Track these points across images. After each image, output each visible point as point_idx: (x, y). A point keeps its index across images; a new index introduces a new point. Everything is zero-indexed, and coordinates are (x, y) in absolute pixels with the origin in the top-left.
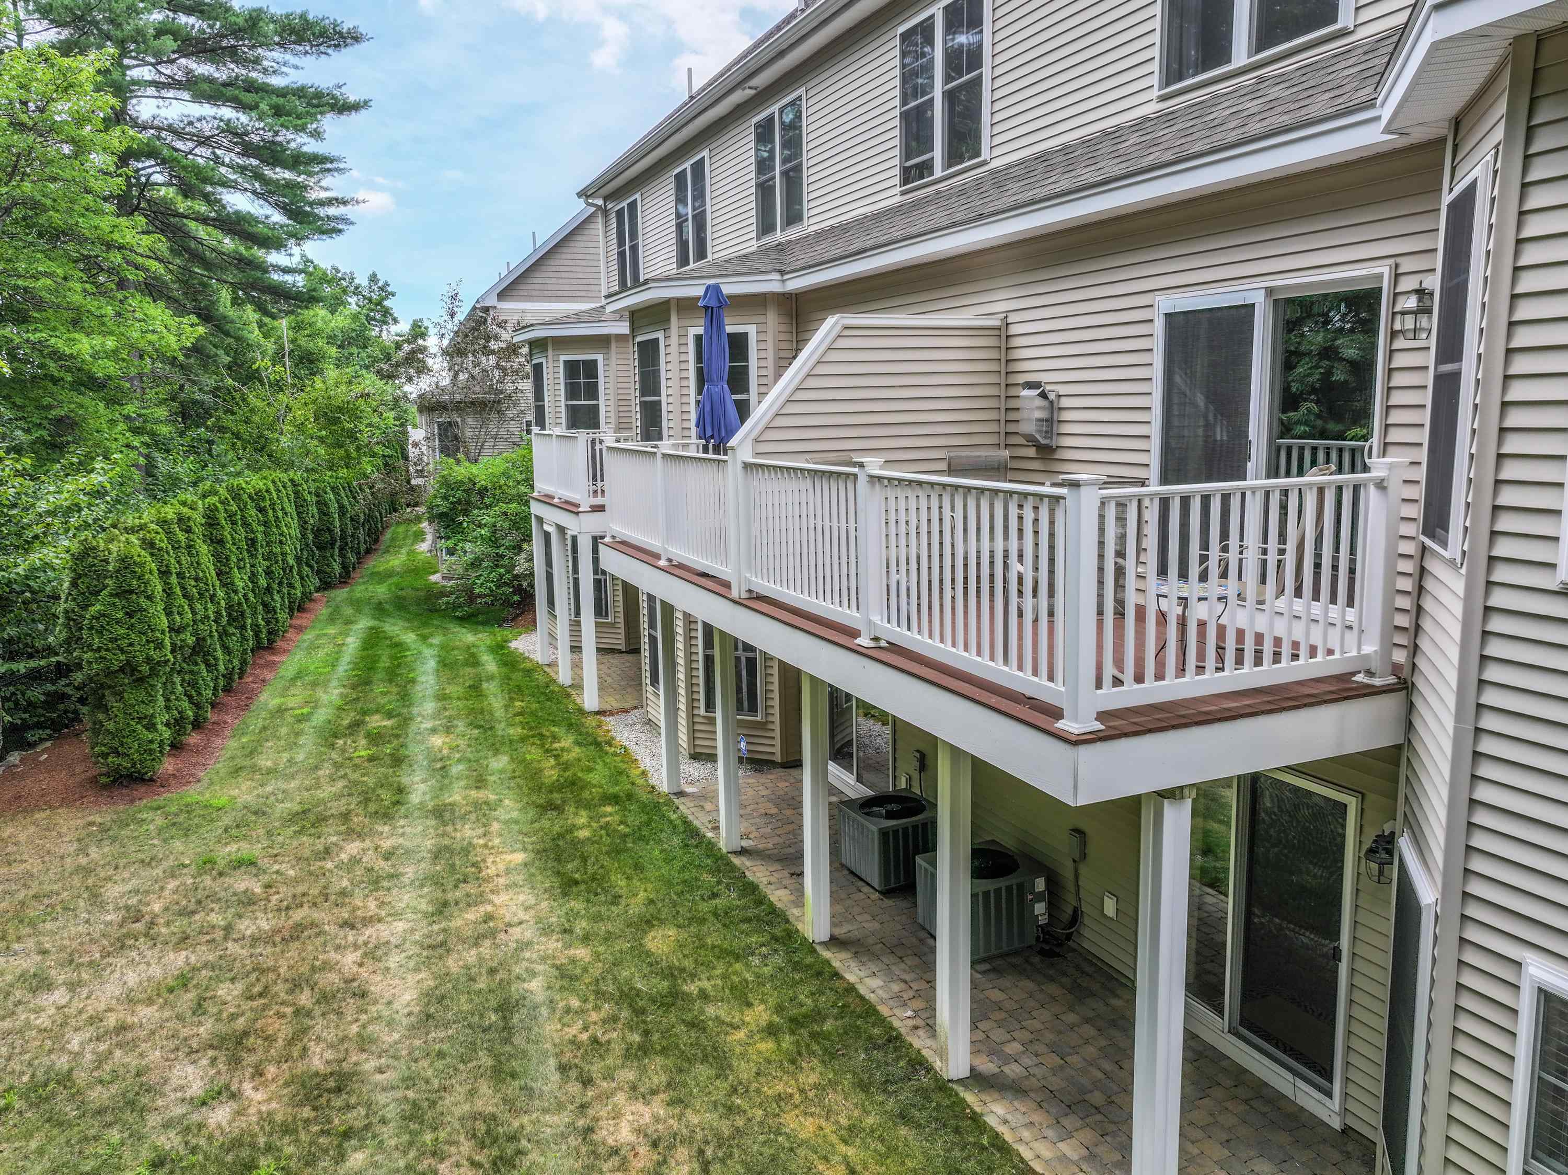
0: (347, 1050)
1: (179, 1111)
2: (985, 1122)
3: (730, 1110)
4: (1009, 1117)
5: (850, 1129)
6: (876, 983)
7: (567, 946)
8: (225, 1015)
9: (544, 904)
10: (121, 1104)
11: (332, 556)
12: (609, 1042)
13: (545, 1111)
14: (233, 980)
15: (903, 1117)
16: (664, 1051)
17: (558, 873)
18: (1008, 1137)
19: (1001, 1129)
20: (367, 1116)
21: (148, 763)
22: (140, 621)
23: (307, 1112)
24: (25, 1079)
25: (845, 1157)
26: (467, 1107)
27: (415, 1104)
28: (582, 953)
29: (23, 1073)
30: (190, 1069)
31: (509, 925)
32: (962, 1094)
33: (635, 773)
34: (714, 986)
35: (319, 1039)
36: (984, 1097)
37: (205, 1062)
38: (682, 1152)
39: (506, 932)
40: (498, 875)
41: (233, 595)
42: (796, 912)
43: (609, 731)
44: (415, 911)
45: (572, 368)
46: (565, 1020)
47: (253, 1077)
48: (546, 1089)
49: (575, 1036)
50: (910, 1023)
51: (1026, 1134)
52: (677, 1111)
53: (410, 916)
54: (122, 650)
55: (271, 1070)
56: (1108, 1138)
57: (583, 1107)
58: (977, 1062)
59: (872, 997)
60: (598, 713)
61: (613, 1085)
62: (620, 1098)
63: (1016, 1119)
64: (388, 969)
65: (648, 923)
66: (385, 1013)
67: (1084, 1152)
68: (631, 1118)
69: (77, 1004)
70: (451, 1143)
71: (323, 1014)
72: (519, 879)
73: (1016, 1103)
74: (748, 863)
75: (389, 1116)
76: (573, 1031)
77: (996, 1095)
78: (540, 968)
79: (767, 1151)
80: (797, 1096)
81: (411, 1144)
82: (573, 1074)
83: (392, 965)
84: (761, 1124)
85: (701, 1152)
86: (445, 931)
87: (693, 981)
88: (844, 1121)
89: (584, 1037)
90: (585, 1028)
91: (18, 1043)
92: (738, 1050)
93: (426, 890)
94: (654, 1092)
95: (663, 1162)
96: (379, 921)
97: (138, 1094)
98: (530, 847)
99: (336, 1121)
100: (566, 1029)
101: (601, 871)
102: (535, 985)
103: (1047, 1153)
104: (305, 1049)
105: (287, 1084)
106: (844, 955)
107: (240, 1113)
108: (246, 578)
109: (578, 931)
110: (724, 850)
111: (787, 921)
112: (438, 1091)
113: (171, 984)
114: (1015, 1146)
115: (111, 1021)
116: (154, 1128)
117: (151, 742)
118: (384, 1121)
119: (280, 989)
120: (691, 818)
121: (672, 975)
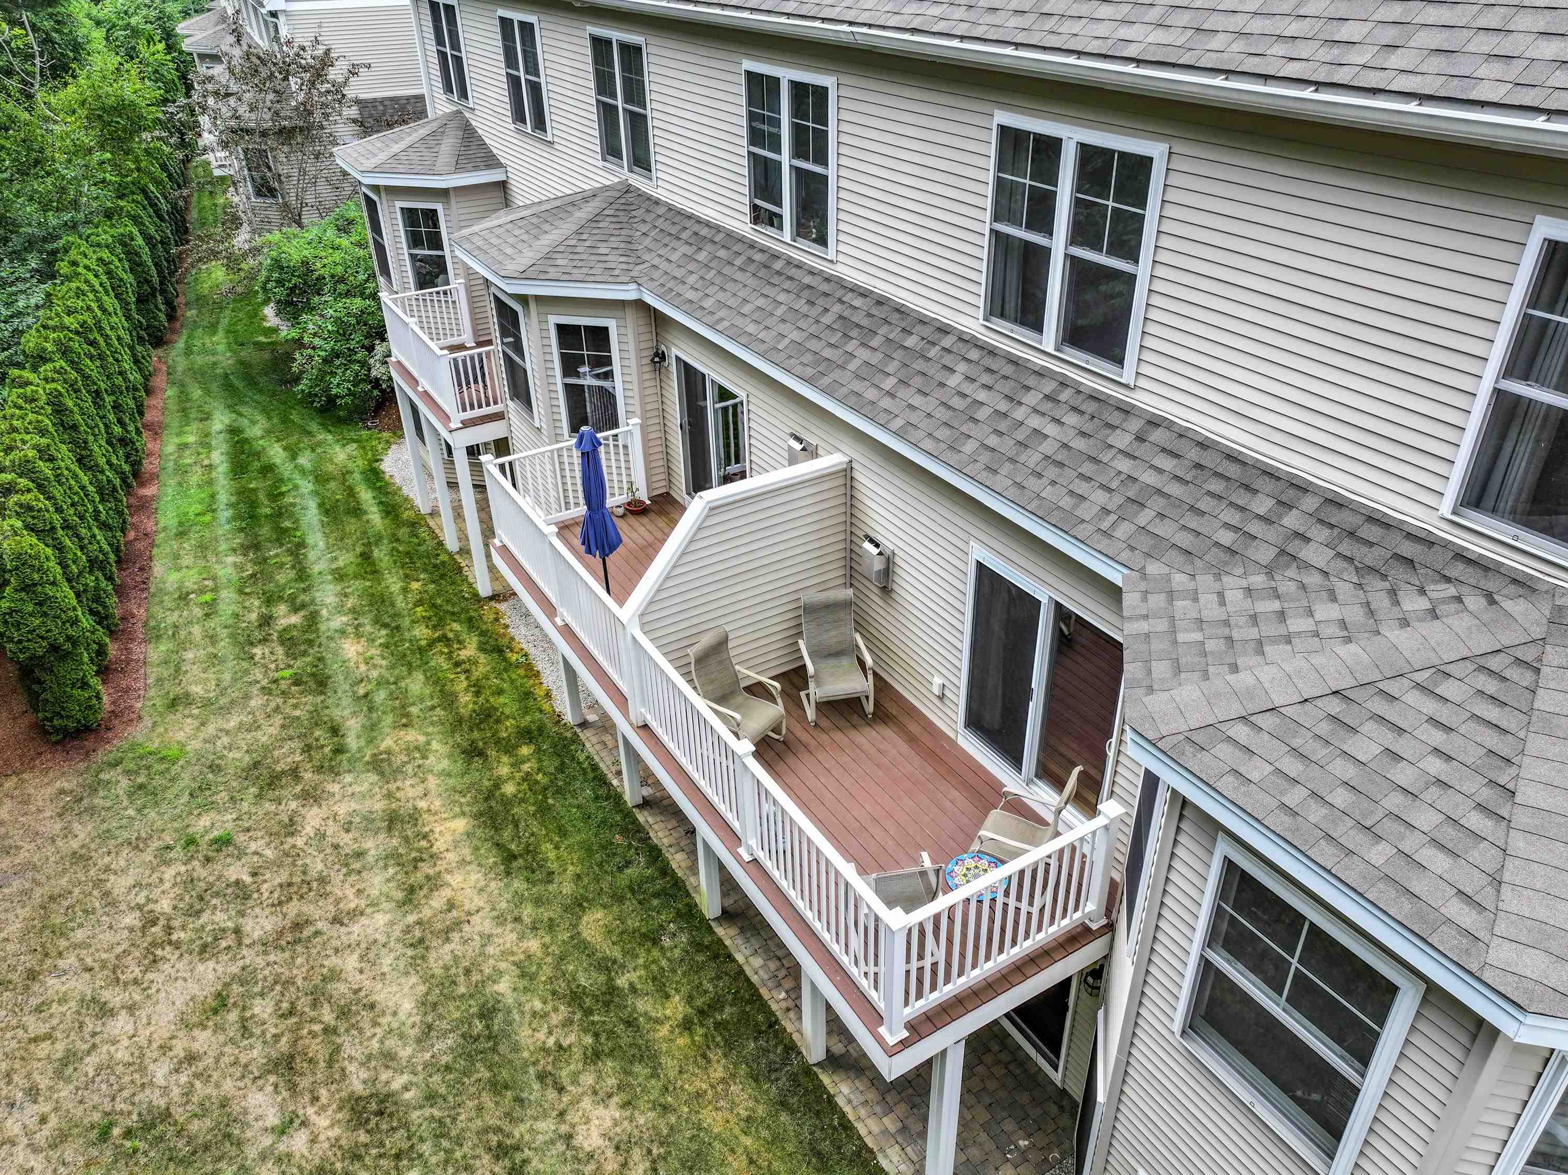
0: (375, 1068)
1: (267, 1141)
2: (836, 1104)
3: (665, 1108)
4: (852, 1097)
5: (748, 1119)
6: (757, 962)
7: (521, 937)
8: (269, 1036)
9: (493, 884)
10: (220, 1138)
11: (156, 307)
12: (570, 1046)
13: (536, 1119)
14: (262, 995)
15: (783, 1104)
16: (611, 1053)
17: (498, 845)
18: (851, 1116)
19: (847, 1109)
20: (409, 1138)
21: (91, 717)
22: (52, 608)
23: (363, 1137)
24: (135, 1117)
25: (746, 1147)
26: (479, 1123)
27: (441, 1122)
28: (533, 945)
29: (130, 1113)
30: (259, 1096)
31: (469, 914)
32: (821, 1077)
33: (539, 692)
34: (640, 977)
35: (351, 1058)
36: (836, 1078)
37: (270, 1089)
38: (637, 1154)
39: (469, 922)
40: (447, 850)
41: (100, 477)
42: (692, 880)
43: (507, 627)
44: (389, 898)
45: (410, 216)
46: (534, 1026)
47: (312, 1103)
48: (532, 1098)
49: (544, 1043)
50: (784, 1005)
51: (863, 1112)
52: (628, 1113)
53: (385, 906)
54: (42, 638)
55: (323, 1093)
56: (915, 1111)
57: (562, 1114)
58: (831, 1043)
59: (754, 979)
60: (492, 598)
61: (580, 1090)
62: (586, 1103)
63: (857, 1099)
64: (383, 974)
65: (579, 905)
66: (395, 1025)
67: (899, 1125)
68: (597, 1122)
69: (144, 1034)
70: (475, 1157)
71: (347, 1031)
72: (466, 852)
73: (856, 1082)
74: (650, 820)
75: (425, 1135)
76: (541, 1036)
77: (843, 1075)
78: (503, 965)
79: (694, 1146)
80: (709, 1092)
81: (447, 1162)
82: (549, 1081)
83: (385, 969)
84: (687, 1120)
85: (649, 1152)
86: (419, 923)
87: (623, 973)
88: (744, 1114)
89: (551, 1042)
90: (550, 1033)
91: (112, 1079)
92: (664, 1047)
93: (391, 871)
94: (610, 1096)
95: (624, 1165)
96: (362, 914)
97: (228, 1125)
98: (467, 809)
99: (388, 1145)
100: (536, 1034)
101: (532, 839)
102: (503, 986)
103: (876, 1129)
104: (343, 1070)
105: (340, 1109)
106: (733, 931)
107: (313, 1141)
108: (103, 443)
109: (527, 920)
110: (630, 805)
111: (688, 895)
112: (454, 1108)
113: (214, 1004)
114: (856, 1124)
115: (179, 1049)
116: (254, 1160)
117: (90, 698)
118: (422, 1140)
119: (303, 1004)
120: (597, 758)
121: (607, 969)
